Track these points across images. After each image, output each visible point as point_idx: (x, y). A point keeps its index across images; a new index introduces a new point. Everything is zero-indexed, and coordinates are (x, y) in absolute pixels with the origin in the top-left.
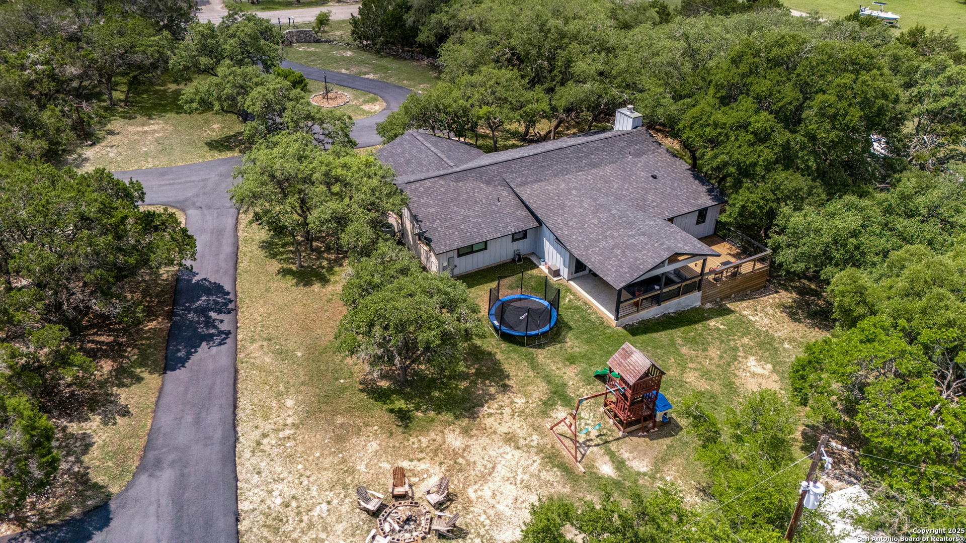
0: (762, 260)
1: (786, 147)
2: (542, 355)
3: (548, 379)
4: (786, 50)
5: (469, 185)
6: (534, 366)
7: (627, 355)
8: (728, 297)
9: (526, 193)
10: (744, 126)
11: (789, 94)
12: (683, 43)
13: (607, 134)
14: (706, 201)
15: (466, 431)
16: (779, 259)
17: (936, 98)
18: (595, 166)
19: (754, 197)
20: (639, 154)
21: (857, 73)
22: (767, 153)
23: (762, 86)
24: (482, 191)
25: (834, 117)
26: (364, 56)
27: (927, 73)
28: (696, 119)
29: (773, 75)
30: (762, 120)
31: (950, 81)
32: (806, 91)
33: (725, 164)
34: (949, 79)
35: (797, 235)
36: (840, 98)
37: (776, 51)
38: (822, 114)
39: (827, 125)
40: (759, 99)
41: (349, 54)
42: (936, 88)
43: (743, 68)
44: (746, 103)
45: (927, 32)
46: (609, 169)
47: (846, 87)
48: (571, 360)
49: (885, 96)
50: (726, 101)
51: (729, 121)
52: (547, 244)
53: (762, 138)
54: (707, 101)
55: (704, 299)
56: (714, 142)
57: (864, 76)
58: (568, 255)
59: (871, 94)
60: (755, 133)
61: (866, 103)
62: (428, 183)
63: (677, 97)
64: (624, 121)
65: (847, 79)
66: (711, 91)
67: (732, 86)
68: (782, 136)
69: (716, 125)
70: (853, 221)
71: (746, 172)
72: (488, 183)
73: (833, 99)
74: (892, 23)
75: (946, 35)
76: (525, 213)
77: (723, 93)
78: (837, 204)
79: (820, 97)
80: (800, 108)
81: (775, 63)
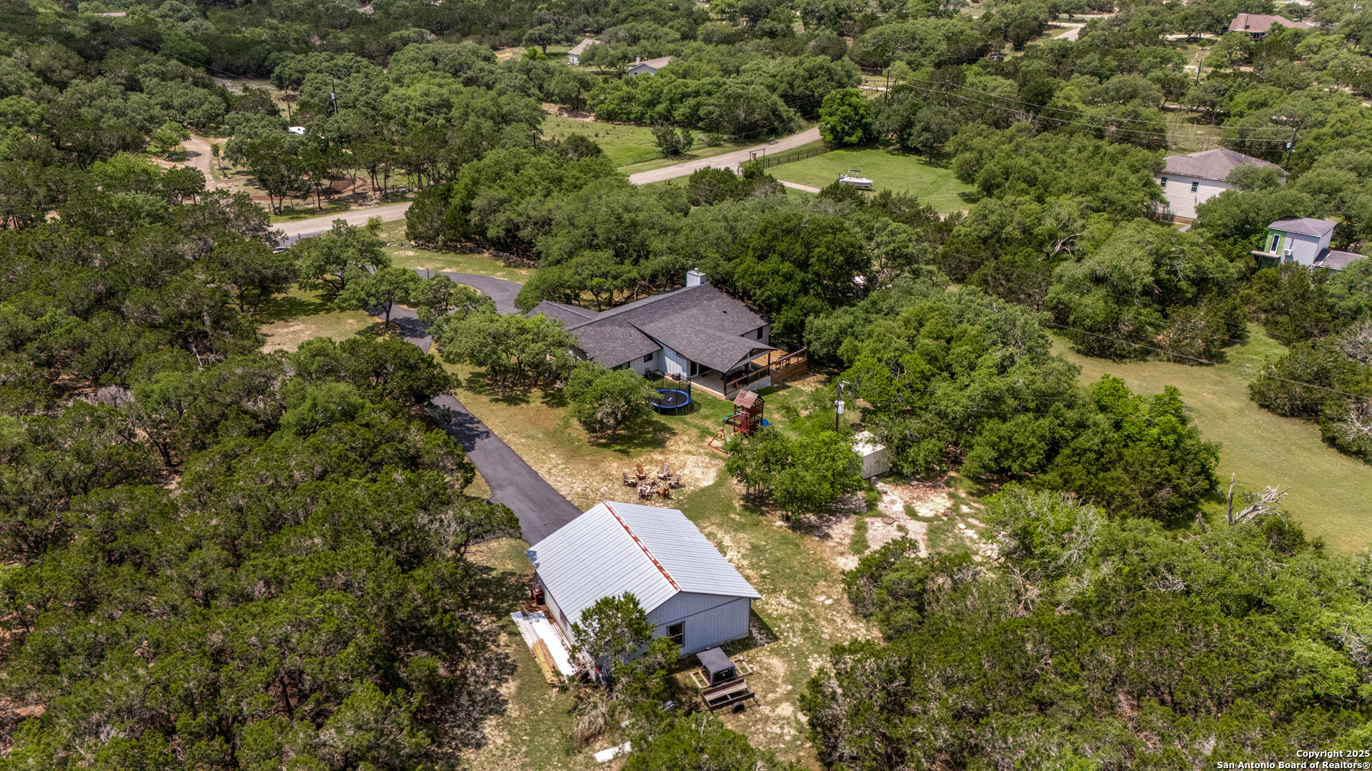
0: (801, 354)
1: (803, 282)
2: (688, 418)
3: (696, 427)
4: (792, 223)
5: (608, 329)
6: (686, 423)
7: (743, 395)
8: (786, 380)
9: (647, 329)
10: (776, 272)
11: (799, 249)
12: (723, 224)
13: (683, 290)
14: (762, 323)
15: (662, 453)
16: (812, 349)
17: (887, 244)
18: (685, 309)
19: (790, 315)
20: (710, 299)
21: (834, 233)
22: (793, 287)
23: (782, 247)
24: (619, 332)
25: (827, 261)
26: (427, 254)
27: (879, 230)
28: (746, 271)
29: (787, 239)
30: (786, 267)
31: (892, 233)
32: (808, 246)
33: (769, 297)
34: (891, 231)
35: (819, 332)
36: (828, 249)
37: (786, 225)
38: (819, 259)
39: (824, 265)
40: (782, 255)
41: (411, 253)
42: (885, 238)
43: (768, 236)
44: (774, 259)
45: (894, 196)
46: (694, 310)
47: (830, 243)
48: (706, 417)
49: (853, 246)
50: (762, 258)
51: (767, 270)
52: (668, 360)
53: (788, 278)
54: (750, 259)
55: (773, 381)
56: (760, 284)
57: (839, 235)
58: (685, 362)
59: (844, 245)
60: (783, 276)
61: (843, 252)
62: (582, 330)
63: (730, 260)
64: (694, 279)
65: (830, 238)
66: (751, 253)
67: (762, 249)
68: (800, 275)
69: (759, 274)
70: (849, 319)
71: (783, 300)
72: (620, 326)
73: (824, 250)
74: (867, 188)
75: (908, 196)
76: (650, 342)
77: (759, 253)
78: (839, 311)
79: (817, 250)
80: (807, 258)
81: (787, 232)
